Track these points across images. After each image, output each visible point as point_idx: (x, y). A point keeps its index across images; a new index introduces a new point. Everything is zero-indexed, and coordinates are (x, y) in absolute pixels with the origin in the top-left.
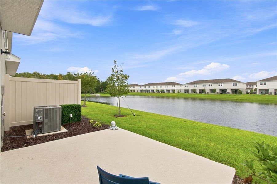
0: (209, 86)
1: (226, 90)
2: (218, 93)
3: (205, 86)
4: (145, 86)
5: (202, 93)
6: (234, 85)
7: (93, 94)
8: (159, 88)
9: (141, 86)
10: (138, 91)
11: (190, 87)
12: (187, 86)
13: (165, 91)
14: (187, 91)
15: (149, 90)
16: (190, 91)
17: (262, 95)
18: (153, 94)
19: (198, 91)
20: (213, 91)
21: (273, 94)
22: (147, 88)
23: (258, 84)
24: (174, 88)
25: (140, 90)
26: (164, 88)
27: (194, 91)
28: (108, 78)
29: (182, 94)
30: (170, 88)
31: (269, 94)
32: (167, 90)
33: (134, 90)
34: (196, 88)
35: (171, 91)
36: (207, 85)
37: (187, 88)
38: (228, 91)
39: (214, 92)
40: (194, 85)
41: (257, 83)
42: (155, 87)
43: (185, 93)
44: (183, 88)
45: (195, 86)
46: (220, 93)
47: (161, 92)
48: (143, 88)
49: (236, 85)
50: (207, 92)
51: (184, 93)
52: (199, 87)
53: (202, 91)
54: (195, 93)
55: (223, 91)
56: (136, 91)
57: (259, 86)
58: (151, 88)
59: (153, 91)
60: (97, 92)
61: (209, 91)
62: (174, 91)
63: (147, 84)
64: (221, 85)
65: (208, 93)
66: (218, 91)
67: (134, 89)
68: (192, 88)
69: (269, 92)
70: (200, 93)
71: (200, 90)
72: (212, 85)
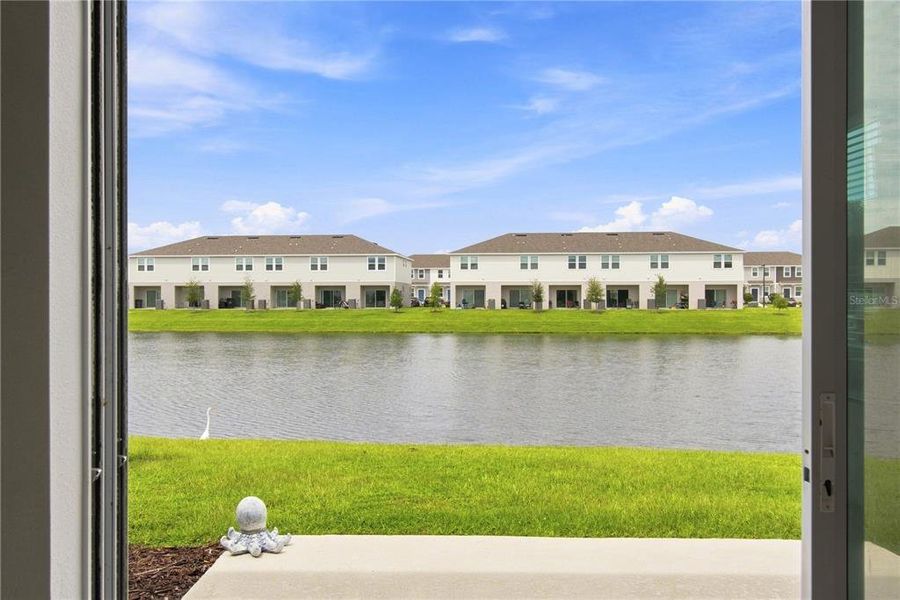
0: (269, 267)
1: (344, 288)
2: (307, 304)
3: (249, 267)
5: (232, 306)
6: (372, 266)
11: (170, 275)
12: (150, 268)
14: (147, 295)
16: (168, 297)
17: (465, 311)
19: (212, 297)
20: (287, 295)
21: (498, 305)
23: (455, 264)
27: (192, 296)
31: (487, 304)
36: (260, 266)
38: (349, 295)
39: (293, 303)
40: (191, 263)
41: (451, 258)
45: (196, 268)
46: (318, 306)
49: (381, 267)
50: (260, 302)
52: (221, 274)
53: (233, 298)
54: (195, 304)
55: (330, 296)
57: (457, 276)
61: (267, 296)
64: (324, 268)
65: (263, 303)
66: (309, 294)
68: (184, 281)
69: (487, 299)
70: (223, 304)
71: (222, 289)
72: (283, 264)
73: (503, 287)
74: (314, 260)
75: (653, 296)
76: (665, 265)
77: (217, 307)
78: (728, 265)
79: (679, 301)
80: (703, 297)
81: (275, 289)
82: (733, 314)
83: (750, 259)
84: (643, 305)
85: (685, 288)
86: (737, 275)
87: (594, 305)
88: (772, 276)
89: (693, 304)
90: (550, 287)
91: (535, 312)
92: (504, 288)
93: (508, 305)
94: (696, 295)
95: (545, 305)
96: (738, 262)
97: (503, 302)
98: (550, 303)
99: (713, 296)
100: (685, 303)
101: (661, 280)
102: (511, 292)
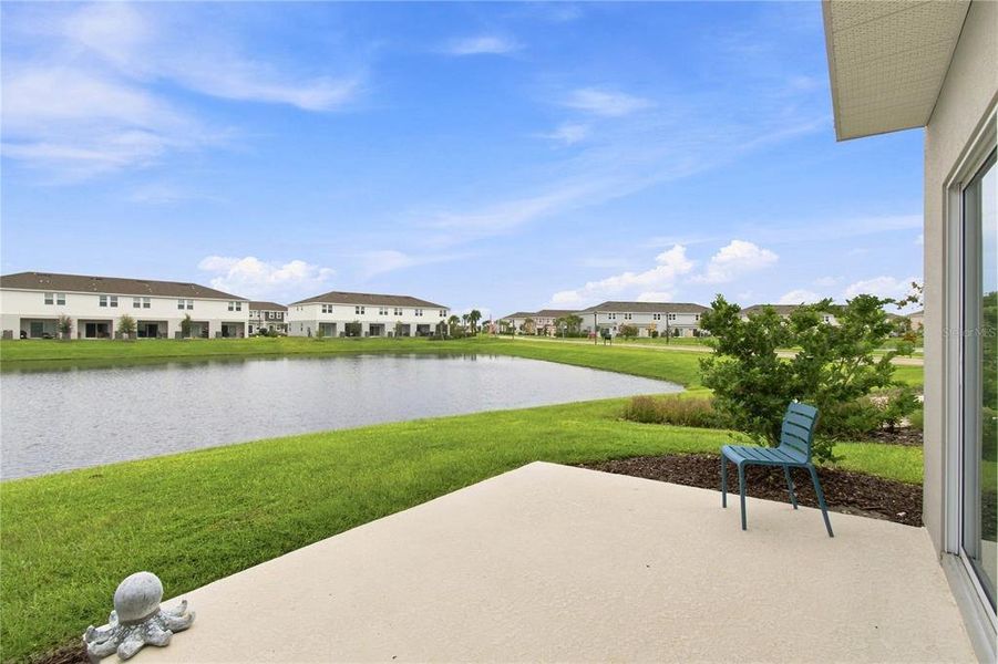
73: (22, 319)
75: (180, 329)
76: (190, 307)
78: (238, 309)
79: (201, 333)
80: (220, 330)
82: (243, 341)
83: (254, 306)
84: (171, 335)
85: (206, 324)
86: (243, 316)
87: (125, 335)
88: (263, 316)
89: (212, 334)
90: (79, 320)
91: (62, 342)
92: (23, 321)
93: (29, 335)
94: (215, 329)
95: (74, 335)
96: (245, 307)
97: (23, 333)
98: (79, 334)
99: (227, 330)
100: (206, 334)
101: (188, 318)
102: (32, 324)
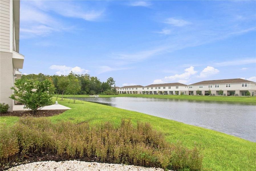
0: (216, 87)
1: (235, 91)
2: (225, 95)
3: (211, 87)
4: (148, 87)
6: (243, 86)
7: (92, 95)
8: (162, 89)
9: (143, 87)
10: (140, 93)
11: (195, 89)
12: (192, 88)
13: (168, 93)
14: (191, 93)
15: (152, 92)
16: (195, 93)
18: (156, 96)
19: (203, 93)
20: (220, 93)
22: (150, 89)
24: (177, 90)
25: (143, 92)
26: (167, 89)
27: (199, 93)
28: (109, 79)
29: (186, 95)
30: (173, 89)
32: (170, 91)
33: (137, 92)
34: (200, 89)
35: (174, 93)
36: (213, 86)
37: (191, 90)
38: (236, 93)
40: (199, 86)
42: (158, 88)
43: (190, 94)
44: (187, 89)
46: (228, 95)
47: (163, 94)
48: (146, 90)
49: (246, 86)
50: (213, 94)
51: (188, 94)
52: (205, 88)
53: (208, 93)
54: (200, 94)
55: (231, 93)
56: (138, 93)
58: (154, 89)
59: (155, 92)
60: (97, 94)
61: (215, 93)
62: (177, 93)
63: (150, 85)
64: (229, 86)
65: (214, 95)
66: (225, 93)
67: (136, 90)
68: (197, 90)
70: (206, 95)
71: (205, 91)
72: (219, 86)
74: (227, 85)
77: (204, 95)
81: (217, 91)
